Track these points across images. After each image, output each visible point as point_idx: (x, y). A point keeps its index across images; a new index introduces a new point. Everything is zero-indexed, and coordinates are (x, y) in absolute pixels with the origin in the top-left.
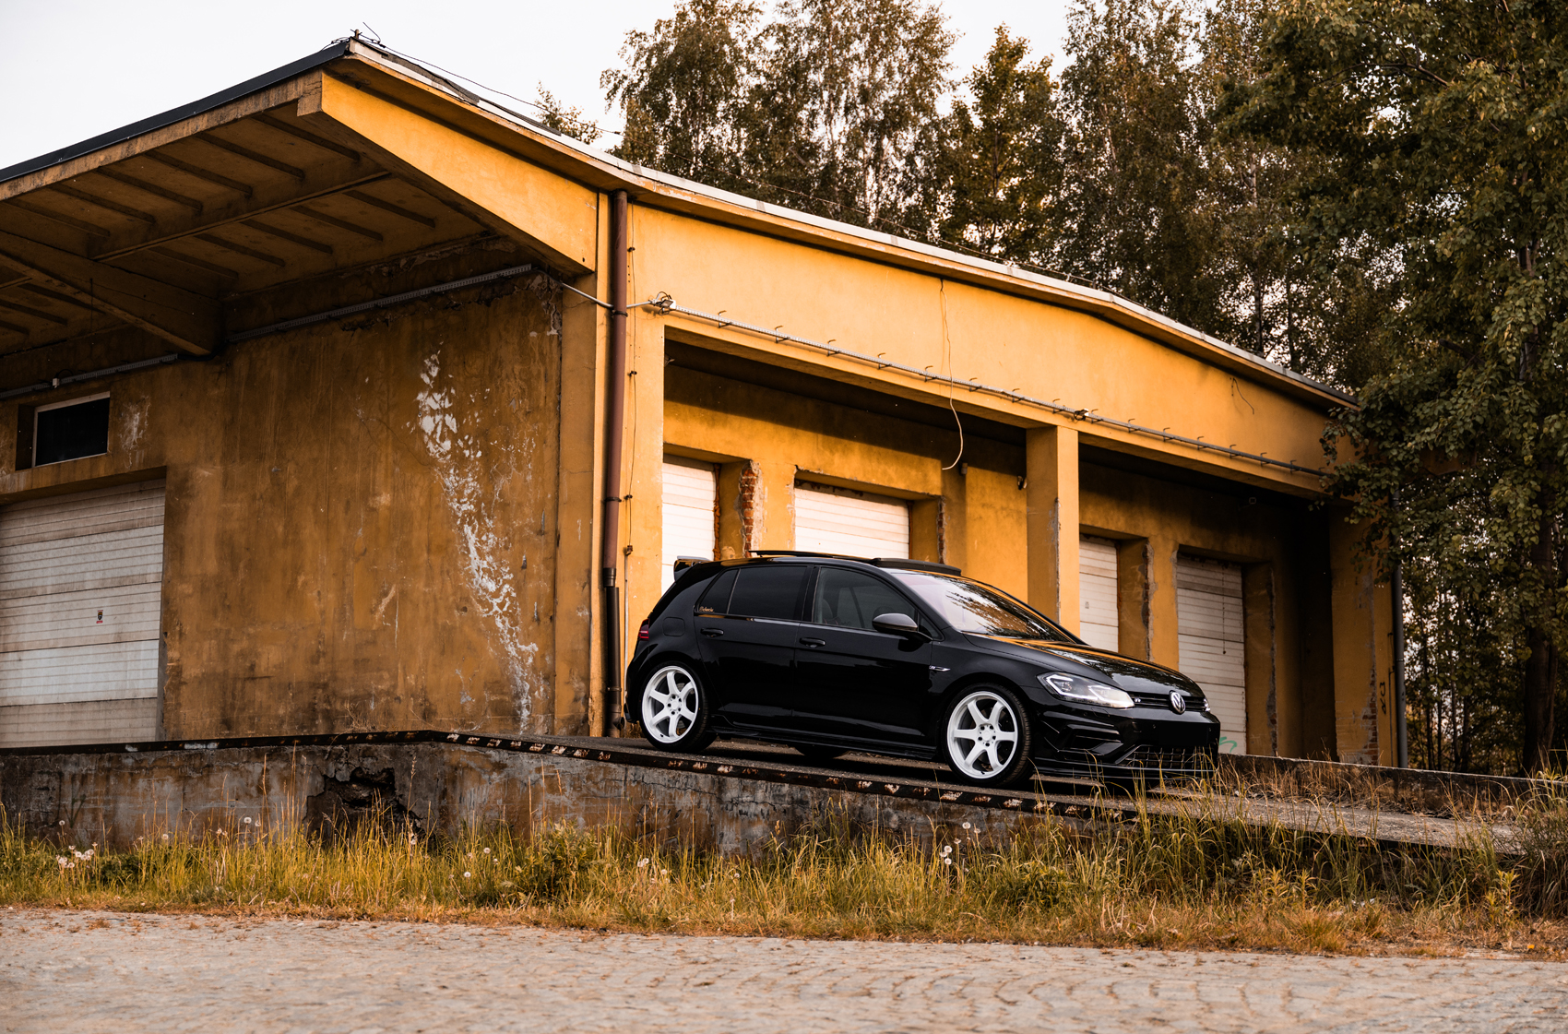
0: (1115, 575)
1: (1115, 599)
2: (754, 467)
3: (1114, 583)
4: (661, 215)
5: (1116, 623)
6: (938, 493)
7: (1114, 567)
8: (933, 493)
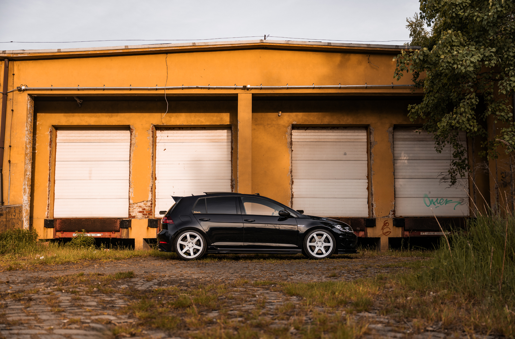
0: (366, 140)
1: (366, 150)
2: (131, 127)
3: (366, 144)
4: (28, 62)
5: (366, 159)
6: (229, 123)
7: (366, 137)
8: (226, 124)
